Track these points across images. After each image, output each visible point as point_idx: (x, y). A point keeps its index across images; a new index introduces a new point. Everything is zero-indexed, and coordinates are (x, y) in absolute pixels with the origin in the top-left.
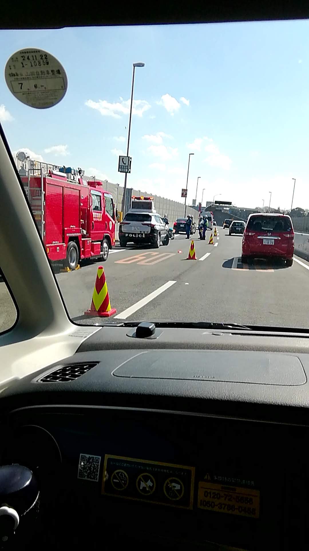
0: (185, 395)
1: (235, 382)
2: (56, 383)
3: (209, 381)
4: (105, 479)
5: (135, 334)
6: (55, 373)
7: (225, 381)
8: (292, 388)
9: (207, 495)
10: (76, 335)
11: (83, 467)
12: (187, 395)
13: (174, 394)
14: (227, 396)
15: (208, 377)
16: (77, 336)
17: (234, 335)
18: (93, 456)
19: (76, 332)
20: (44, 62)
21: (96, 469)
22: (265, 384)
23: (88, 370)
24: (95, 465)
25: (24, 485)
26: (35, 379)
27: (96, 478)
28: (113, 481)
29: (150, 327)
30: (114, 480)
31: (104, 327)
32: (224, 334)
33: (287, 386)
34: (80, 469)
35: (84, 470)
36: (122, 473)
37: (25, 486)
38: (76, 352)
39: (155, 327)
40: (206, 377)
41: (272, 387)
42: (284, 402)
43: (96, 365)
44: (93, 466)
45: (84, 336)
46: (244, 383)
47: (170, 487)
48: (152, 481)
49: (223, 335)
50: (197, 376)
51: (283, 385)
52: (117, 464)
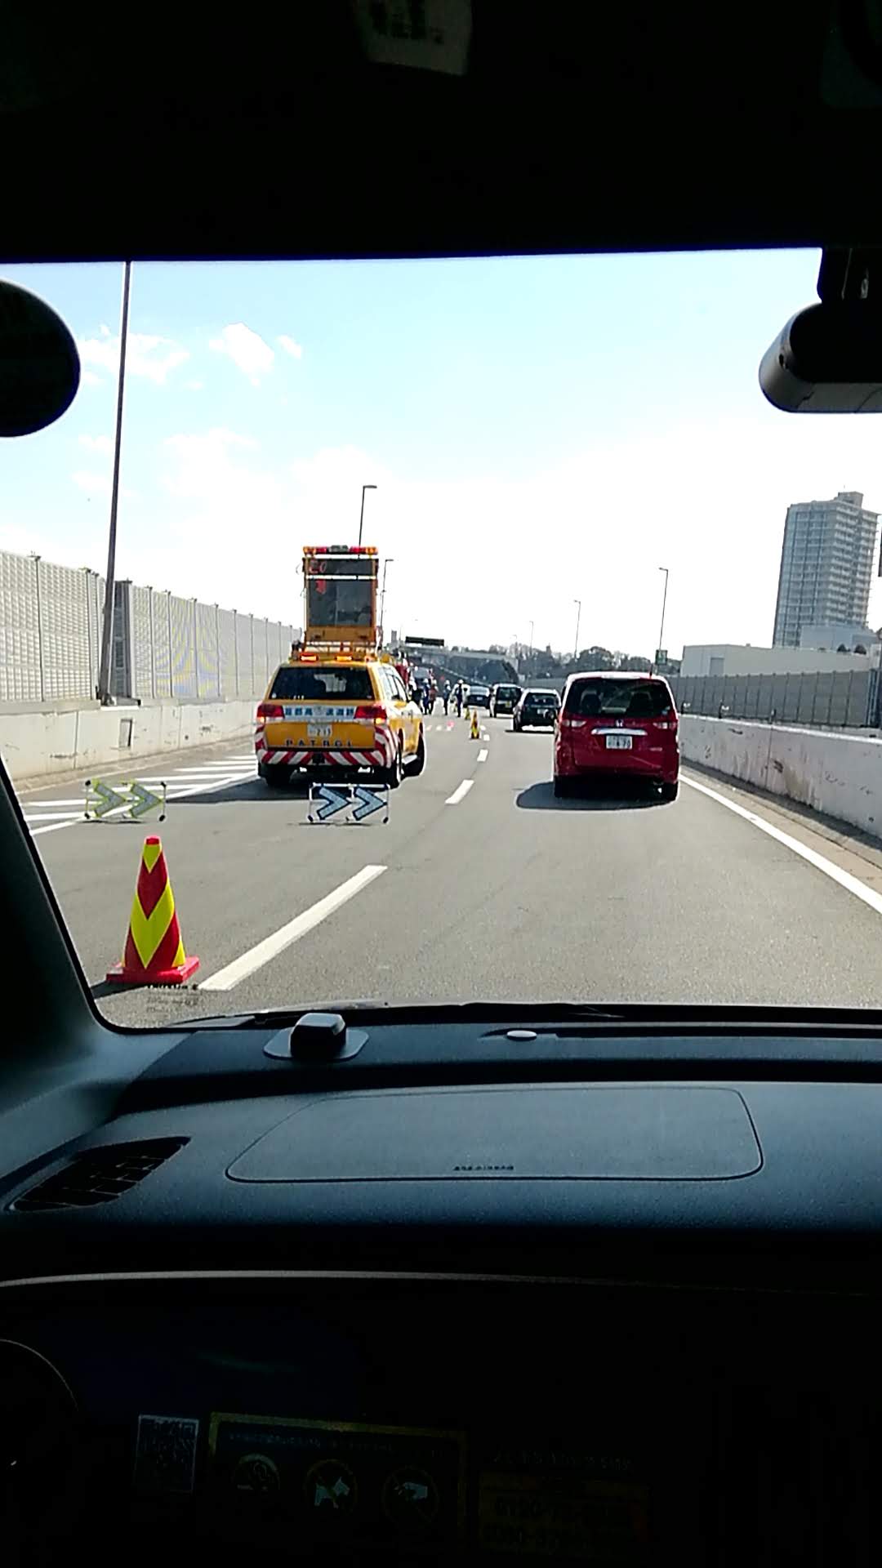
9: (505, 1508)
11: (149, 1456)
18: (177, 1420)
21: (185, 1456)
24: (184, 1445)
27: (185, 1485)
28: (236, 1488)
34: (140, 1459)
35: (153, 1464)
39: (344, 1023)
44: (178, 1448)
48: (346, 1481)
52: (246, 1438)
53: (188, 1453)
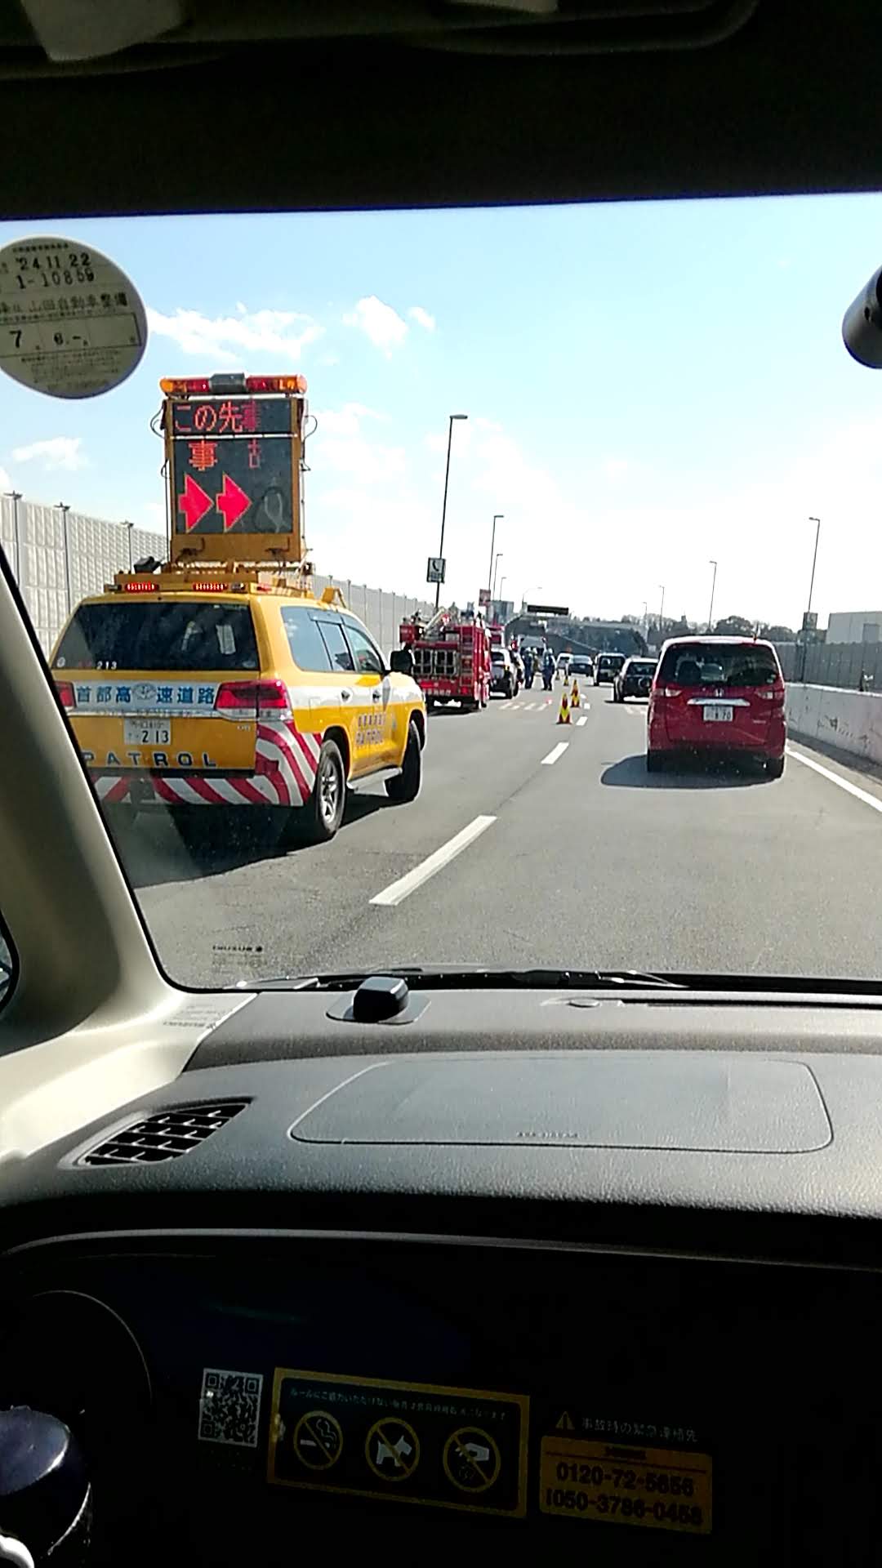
0: (495, 1192)
1: (634, 1148)
2: (130, 1168)
3: (564, 1146)
4: (274, 1438)
5: (352, 1010)
6: (126, 1137)
7: (606, 1147)
8: (792, 1161)
9: (566, 1474)
10: (183, 1022)
11: (212, 1408)
12: (503, 1191)
13: (464, 1187)
14: (613, 1190)
15: (560, 1135)
16: (186, 1024)
17: (630, 1005)
18: (239, 1374)
19: (182, 1012)
20: (82, 274)
21: (249, 1410)
22: (718, 1151)
23: (220, 1123)
24: (248, 1400)
25: (47, 1468)
26: (68, 1156)
27: (249, 1439)
28: (299, 1442)
29: (393, 991)
30: (302, 1442)
31: (263, 993)
32: (601, 1003)
33: (777, 1155)
34: (204, 1413)
35: (217, 1417)
36: (324, 1419)
37: (49, 1470)
38: (185, 1070)
39: (406, 988)
40: (554, 1135)
41: (738, 1160)
42: (772, 1203)
43: (243, 1107)
44: (243, 1403)
45: (207, 1025)
46: (660, 1149)
47: (461, 1454)
48: (409, 1440)
49: (599, 1005)
50: (527, 1135)
51: (768, 1153)
52: (309, 1395)
53: (252, 1408)
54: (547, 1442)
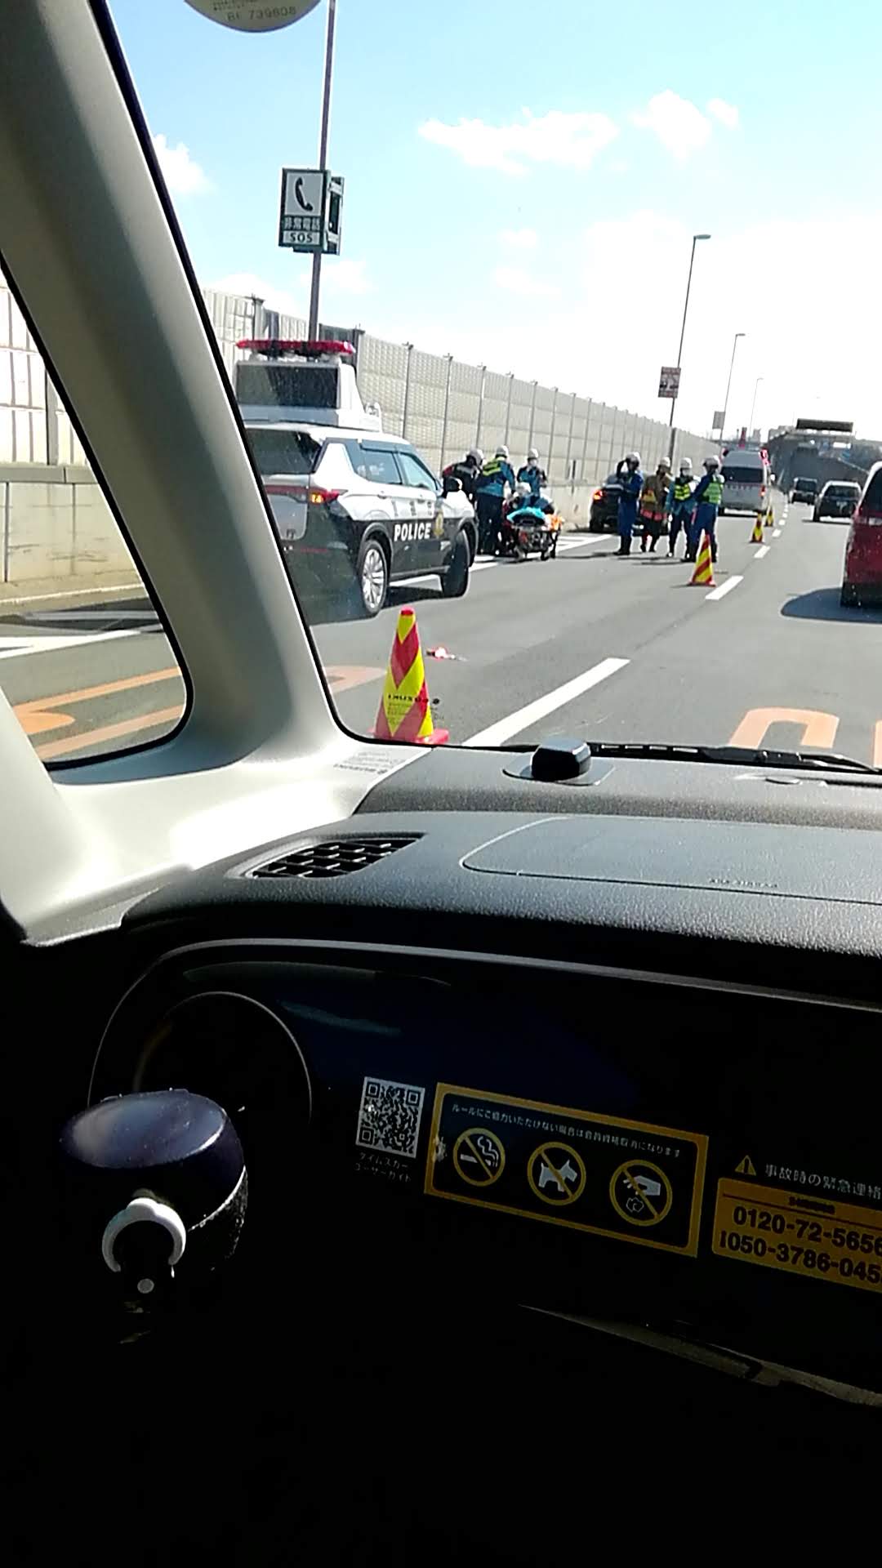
1: (844, 901)
2: (297, 881)
3: (762, 893)
4: (434, 1156)
5: (531, 770)
6: (296, 858)
7: (809, 898)
10: (354, 766)
11: (372, 1116)
15: (757, 885)
16: (357, 768)
17: (834, 786)
18: (402, 1086)
19: (353, 758)
21: (409, 1121)
23: (389, 853)
24: (408, 1111)
25: (200, 1146)
26: (236, 868)
27: (407, 1149)
29: (575, 752)
30: (462, 1157)
31: (437, 748)
32: (801, 782)
34: (363, 1120)
35: (376, 1124)
36: (485, 1137)
37: (204, 1147)
38: (356, 812)
40: (750, 884)
43: (412, 841)
44: (404, 1114)
45: (378, 770)
46: (874, 904)
47: (629, 1187)
49: (798, 783)
50: (720, 881)
52: (472, 1111)
53: (413, 1119)
54: (722, 1183)
